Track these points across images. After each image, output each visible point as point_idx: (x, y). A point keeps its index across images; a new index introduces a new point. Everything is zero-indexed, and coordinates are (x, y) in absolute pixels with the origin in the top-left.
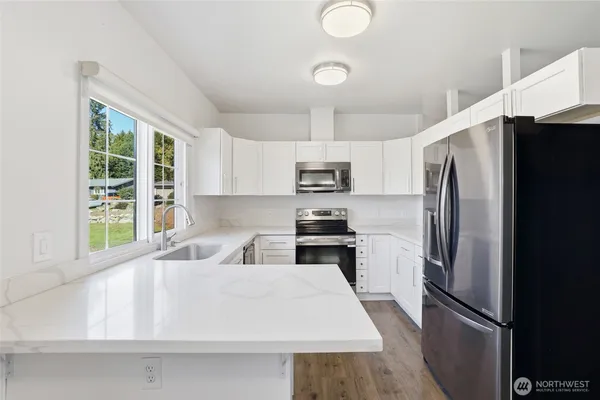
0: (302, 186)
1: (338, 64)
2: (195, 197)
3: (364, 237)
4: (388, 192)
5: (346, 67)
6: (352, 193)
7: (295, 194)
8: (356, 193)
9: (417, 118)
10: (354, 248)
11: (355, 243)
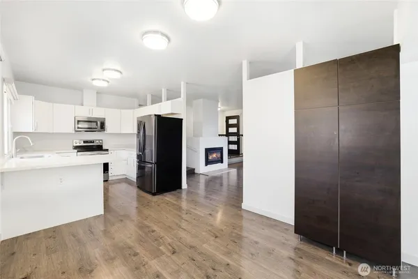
0: (78, 128)
2: (13, 133)
4: (124, 132)
5: (108, 82)
8: (107, 132)
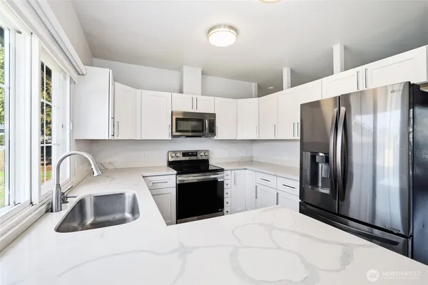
0: (176, 131)
1: (231, 27)
2: (77, 141)
3: (229, 172)
6: (216, 138)
7: (170, 138)
8: (218, 138)
9: (254, 87)
10: (223, 182)
11: (223, 177)
